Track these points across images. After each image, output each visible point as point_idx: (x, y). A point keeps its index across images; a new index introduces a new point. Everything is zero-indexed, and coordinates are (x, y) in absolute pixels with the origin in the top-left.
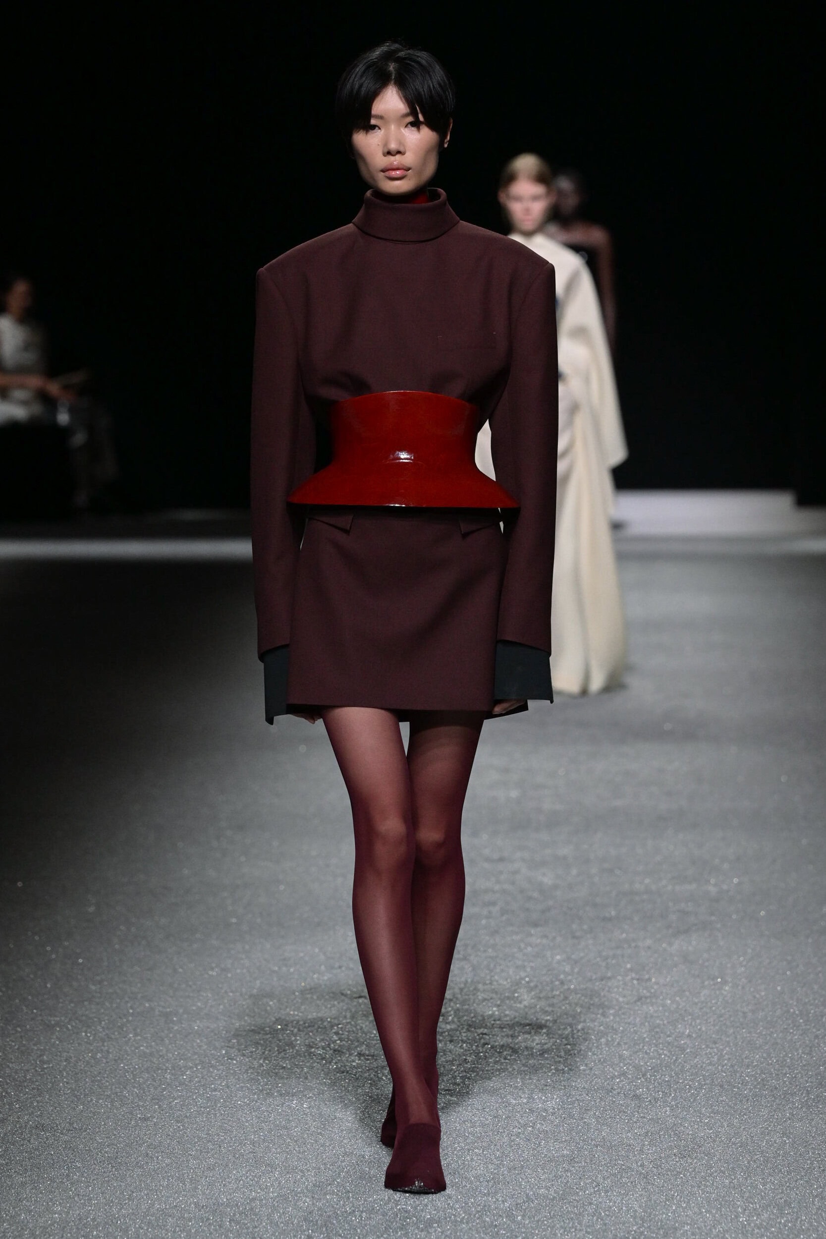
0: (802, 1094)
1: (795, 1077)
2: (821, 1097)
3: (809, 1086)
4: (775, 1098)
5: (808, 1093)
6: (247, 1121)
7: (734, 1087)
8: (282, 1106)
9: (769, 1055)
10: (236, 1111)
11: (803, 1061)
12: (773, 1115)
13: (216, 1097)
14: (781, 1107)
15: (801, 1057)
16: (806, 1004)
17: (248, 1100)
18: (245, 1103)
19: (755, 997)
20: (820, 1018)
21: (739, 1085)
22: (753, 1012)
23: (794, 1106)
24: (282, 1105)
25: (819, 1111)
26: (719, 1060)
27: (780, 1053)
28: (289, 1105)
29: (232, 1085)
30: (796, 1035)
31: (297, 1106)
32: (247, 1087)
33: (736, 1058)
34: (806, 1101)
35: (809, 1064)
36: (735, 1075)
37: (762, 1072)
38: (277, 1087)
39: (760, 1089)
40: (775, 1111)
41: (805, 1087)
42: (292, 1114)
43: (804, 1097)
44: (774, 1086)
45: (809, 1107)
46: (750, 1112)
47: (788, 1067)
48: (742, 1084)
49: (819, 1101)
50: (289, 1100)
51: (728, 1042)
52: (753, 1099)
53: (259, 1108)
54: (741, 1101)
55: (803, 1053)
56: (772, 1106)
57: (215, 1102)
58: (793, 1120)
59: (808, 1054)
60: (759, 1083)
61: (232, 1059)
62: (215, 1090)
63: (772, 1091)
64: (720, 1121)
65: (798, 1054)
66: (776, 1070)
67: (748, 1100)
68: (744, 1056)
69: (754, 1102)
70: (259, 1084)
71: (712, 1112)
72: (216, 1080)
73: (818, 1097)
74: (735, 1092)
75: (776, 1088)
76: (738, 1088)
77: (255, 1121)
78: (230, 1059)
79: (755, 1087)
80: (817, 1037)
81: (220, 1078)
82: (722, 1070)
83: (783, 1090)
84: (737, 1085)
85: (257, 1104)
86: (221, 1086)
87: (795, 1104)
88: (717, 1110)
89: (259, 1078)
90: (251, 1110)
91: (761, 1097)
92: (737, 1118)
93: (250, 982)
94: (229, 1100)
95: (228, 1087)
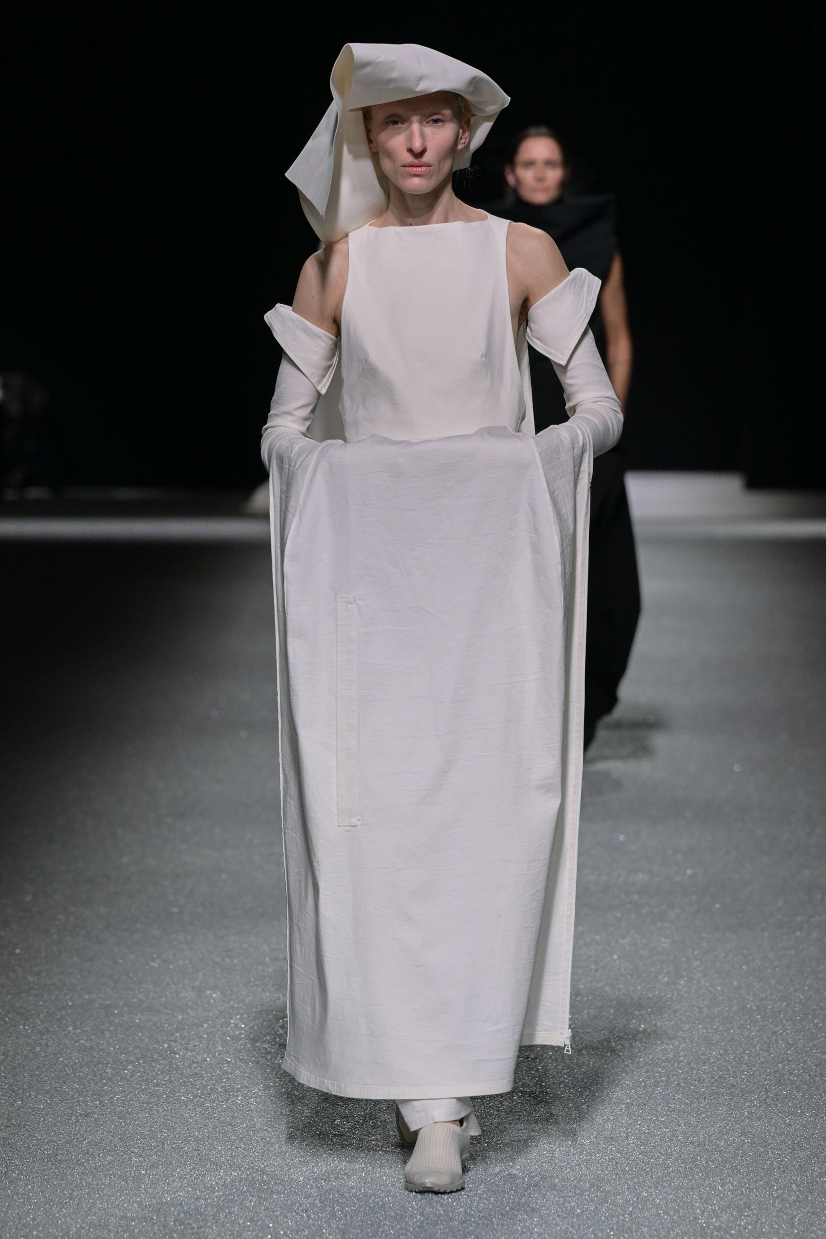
0: (760, 1092)
1: (753, 1074)
2: (780, 1095)
3: (767, 1084)
4: (733, 1097)
5: (767, 1091)
6: (191, 1117)
7: (691, 1084)
8: (227, 1102)
9: (726, 1051)
10: (180, 1107)
11: (761, 1059)
12: (732, 1114)
13: (158, 1092)
14: (738, 1105)
15: (759, 1054)
16: (763, 999)
17: (191, 1096)
18: (188, 1098)
19: (710, 992)
20: (777, 1014)
21: (696, 1083)
22: (709, 1007)
25: (778, 1110)
26: (674, 1056)
27: (737, 1050)
28: (234, 1101)
29: (175, 1080)
30: (753, 1031)
31: (242, 1102)
32: (191, 1082)
33: (692, 1055)
34: (764, 1099)
35: (767, 1061)
36: (692, 1072)
37: (719, 1069)
38: (221, 1082)
39: (717, 1087)
40: (733, 1110)
41: (763, 1085)
42: (237, 1111)
43: (763, 1096)
44: (732, 1083)
45: (767, 1106)
46: (707, 1110)
47: (746, 1064)
48: (699, 1081)
49: (778, 1099)
50: (233, 1096)
51: (684, 1038)
52: (710, 1097)
53: (203, 1104)
54: (697, 1099)
55: (761, 1050)
56: (730, 1104)
57: (158, 1098)
58: (751, 1119)
59: (766, 1050)
60: (716, 1081)
61: (175, 1053)
62: (158, 1085)
63: (729, 1088)
64: (677, 1119)
65: (756, 1051)
66: (733, 1067)
67: (705, 1098)
68: (700, 1053)
69: (711, 1100)
70: (203, 1079)
71: (668, 1110)
72: (158, 1075)
73: (776, 1096)
74: (691, 1090)
75: (734, 1086)
76: (695, 1086)
77: (199, 1117)
78: (172, 1053)
79: (712, 1085)
80: (774, 1033)
81: (162, 1072)
82: (678, 1067)
83: (742, 1089)
84: (693, 1082)
85: (201, 1100)
86: (164, 1081)
87: (753, 1103)
88: (674, 1108)
89: (203, 1073)
90: (194, 1106)
91: (719, 1095)
92: (694, 1116)
94: (172, 1096)
95: (171, 1082)
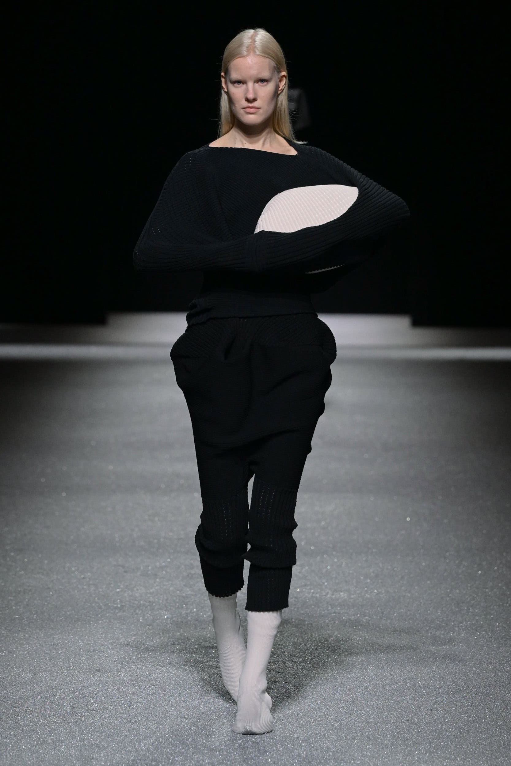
0: (426, 744)
1: (421, 731)
2: (440, 746)
3: (431, 738)
4: (407, 747)
5: (430, 743)
6: (29, 760)
7: (378, 738)
8: (55, 750)
9: (402, 715)
10: (21, 753)
11: (426, 721)
12: (406, 759)
13: (6, 743)
14: (411, 753)
15: (425, 717)
16: (427, 679)
17: (29, 745)
18: (27, 747)
19: (390, 674)
20: (437, 690)
21: (381, 737)
22: (390, 685)
23: (421, 752)
24: (55, 748)
25: (438, 756)
26: (366, 719)
27: (410, 714)
28: (59, 749)
29: (18, 734)
30: (420, 701)
31: (65, 750)
32: (29, 736)
33: (378, 718)
34: (429, 749)
35: (430, 722)
36: (378, 729)
37: (397, 728)
38: (50, 736)
39: (396, 740)
40: (407, 756)
41: (428, 739)
42: (61, 756)
43: (427, 746)
44: (406, 737)
45: (431, 753)
46: (389, 756)
47: (415, 724)
48: (383, 736)
49: (438, 749)
50: (59, 745)
51: (373, 707)
52: (391, 747)
53: (38, 751)
54: (382, 748)
55: (426, 714)
56: (405, 752)
57: (6, 747)
58: (420, 762)
59: (429, 715)
60: (395, 736)
61: (18, 716)
62: (6, 738)
63: (404, 741)
64: (368, 762)
65: (422, 715)
66: (407, 726)
67: (388, 747)
68: (384, 716)
69: (392, 749)
70: (38, 734)
71: (362, 756)
72: (6, 731)
73: (437, 746)
74: (378, 742)
75: (407, 739)
76: (381, 739)
77: (35, 760)
78: (16, 716)
79: (393, 739)
80: (435, 703)
81: (9, 729)
82: (369, 726)
83: (413, 741)
84: (379, 737)
85: (36, 748)
86: (10, 735)
87: (421, 751)
88: (366, 755)
89: (38, 729)
90: (32, 752)
91: (397, 746)
92: (380, 760)
93: (30, 661)
94: (16, 745)
95: (15, 736)
